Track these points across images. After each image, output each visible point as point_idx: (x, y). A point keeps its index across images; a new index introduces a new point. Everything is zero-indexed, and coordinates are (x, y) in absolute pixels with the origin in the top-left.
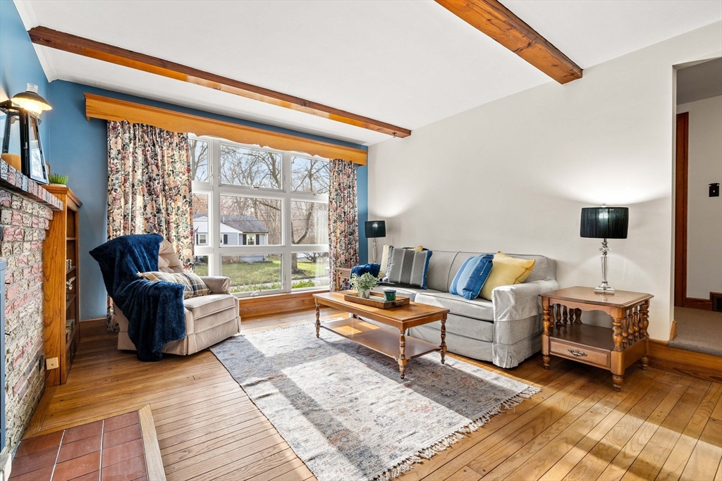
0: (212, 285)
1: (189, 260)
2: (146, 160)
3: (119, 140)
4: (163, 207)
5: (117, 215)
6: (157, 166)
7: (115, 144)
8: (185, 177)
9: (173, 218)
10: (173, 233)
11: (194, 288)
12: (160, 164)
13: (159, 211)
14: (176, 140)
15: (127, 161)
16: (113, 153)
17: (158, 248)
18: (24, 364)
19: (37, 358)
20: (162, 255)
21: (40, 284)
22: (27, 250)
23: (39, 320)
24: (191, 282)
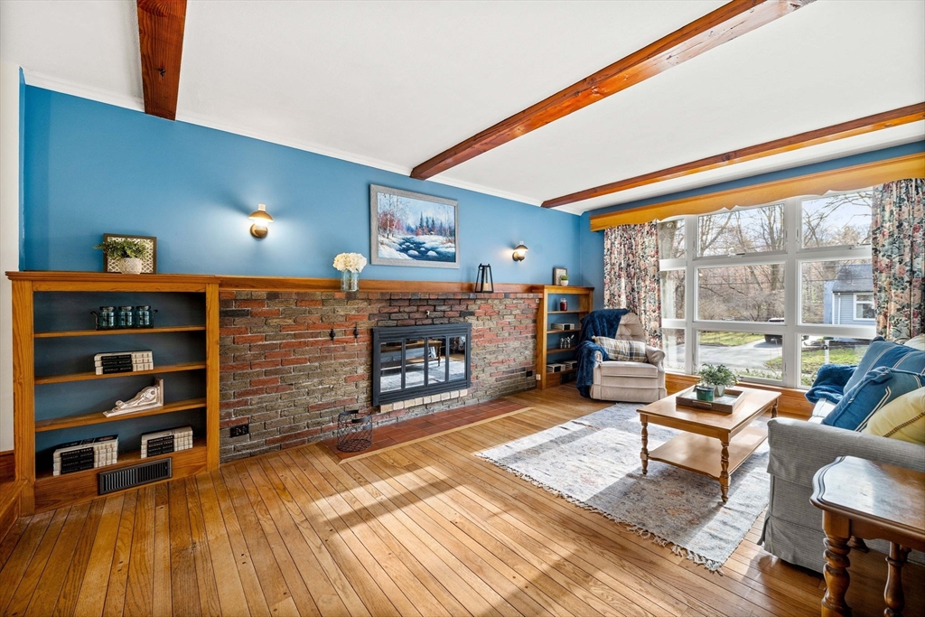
0: (648, 355)
1: (655, 332)
2: (625, 251)
3: (609, 242)
4: (635, 286)
5: (606, 295)
6: (633, 254)
7: (607, 244)
8: (655, 259)
9: (643, 295)
10: (643, 308)
11: (631, 354)
12: (634, 252)
13: (633, 290)
14: (647, 228)
15: (613, 256)
16: (605, 251)
17: (619, 319)
18: (503, 368)
19: (524, 369)
20: (625, 325)
21: (529, 335)
22: (509, 319)
23: (527, 352)
24: (631, 349)
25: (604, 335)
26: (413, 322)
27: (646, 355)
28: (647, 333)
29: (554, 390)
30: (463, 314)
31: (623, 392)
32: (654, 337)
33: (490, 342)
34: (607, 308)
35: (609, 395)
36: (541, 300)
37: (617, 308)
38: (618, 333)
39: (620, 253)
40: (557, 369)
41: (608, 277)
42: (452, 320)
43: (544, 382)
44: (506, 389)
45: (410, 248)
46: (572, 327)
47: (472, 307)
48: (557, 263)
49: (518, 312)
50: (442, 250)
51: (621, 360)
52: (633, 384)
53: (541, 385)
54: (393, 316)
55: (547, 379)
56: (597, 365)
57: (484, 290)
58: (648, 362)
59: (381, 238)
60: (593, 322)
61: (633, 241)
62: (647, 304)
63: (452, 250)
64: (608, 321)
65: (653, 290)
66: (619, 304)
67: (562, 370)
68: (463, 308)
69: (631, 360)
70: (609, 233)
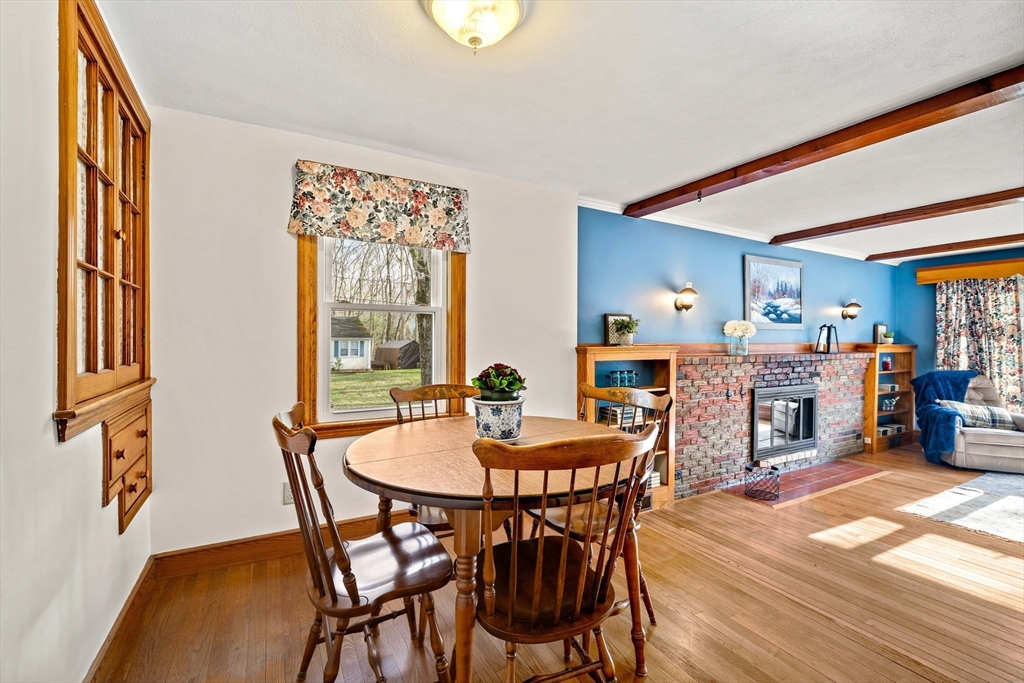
0: (1017, 422)
1: (1015, 397)
2: (968, 307)
3: (944, 296)
4: (984, 346)
5: (941, 354)
6: (980, 311)
7: (941, 299)
8: (1014, 317)
9: (996, 356)
10: (996, 370)
11: (994, 421)
12: (983, 309)
13: (981, 350)
14: (1002, 283)
15: (950, 312)
16: (939, 307)
17: (968, 382)
18: (839, 429)
19: (854, 432)
20: (974, 389)
21: (859, 396)
22: (844, 379)
23: (857, 414)
24: (992, 415)
25: (949, 398)
26: (777, 383)
27: (1014, 423)
28: (1004, 399)
29: (886, 455)
30: (812, 375)
31: (994, 461)
32: (1012, 403)
33: (830, 402)
34: (941, 368)
35: (977, 463)
36: (872, 360)
37: (955, 369)
38: (966, 397)
39: (959, 309)
40: (885, 433)
41: (942, 335)
42: (804, 381)
43: (875, 446)
44: (841, 451)
45: (769, 313)
46: (897, 388)
47: (820, 369)
48: (877, 319)
49: (851, 372)
50: (792, 312)
51: (980, 427)
52: (1007, 454)
53: (872, 449)
54: (766, 378)
55: (878, 443)
56: (957, 431)
57: (831, 351)
58: (1018, 430)
59: (752, 305)
60: (935, 384)
61: (981, 297)
62: (1004, 366)
63: (798, 312)
64: (953, 384)
65: (1011, 351)
66: (958, 365)
67: (889, 434)
68: (811, 369)
69: (994, 427)
70: (944, 287)
